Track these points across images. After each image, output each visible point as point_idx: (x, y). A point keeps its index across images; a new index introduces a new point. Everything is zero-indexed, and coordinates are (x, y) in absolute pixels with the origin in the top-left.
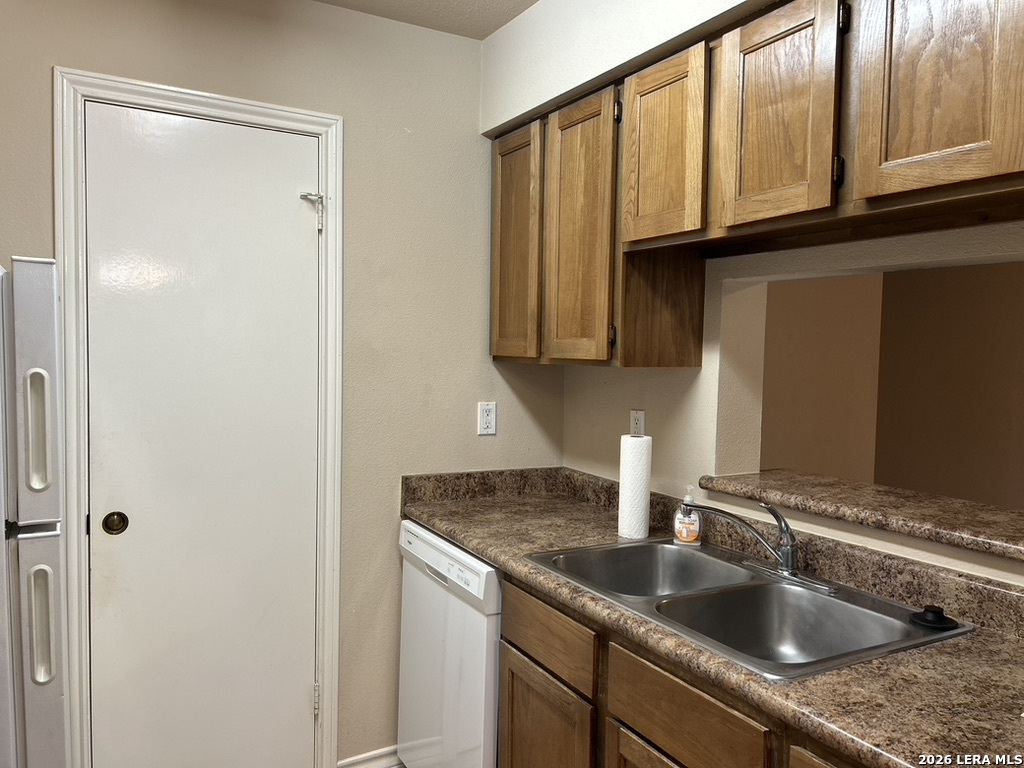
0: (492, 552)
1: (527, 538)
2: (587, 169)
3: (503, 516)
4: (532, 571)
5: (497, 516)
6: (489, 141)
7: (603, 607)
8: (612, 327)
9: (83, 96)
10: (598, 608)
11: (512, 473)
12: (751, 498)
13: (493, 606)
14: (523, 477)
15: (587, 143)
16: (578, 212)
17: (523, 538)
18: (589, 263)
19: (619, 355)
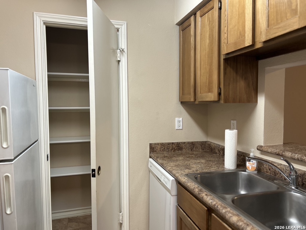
0: (174, 172)
1: (189, 167)
2: (210, 29)
3: (183, 158)
4: (186, 181)
5: (181, 158)
6: (178, 27)
7: (210, 199)
8: (219, 88)
9: (43, 21)
10: (208, 199)
11: (188, 143)
12: (278, 155)
13: (174, 192)
14: (193, 145)
15: (210, 20)
16: (207, 46)
17: (188, 167)
18: (211, 65)
19: (222, 98)
